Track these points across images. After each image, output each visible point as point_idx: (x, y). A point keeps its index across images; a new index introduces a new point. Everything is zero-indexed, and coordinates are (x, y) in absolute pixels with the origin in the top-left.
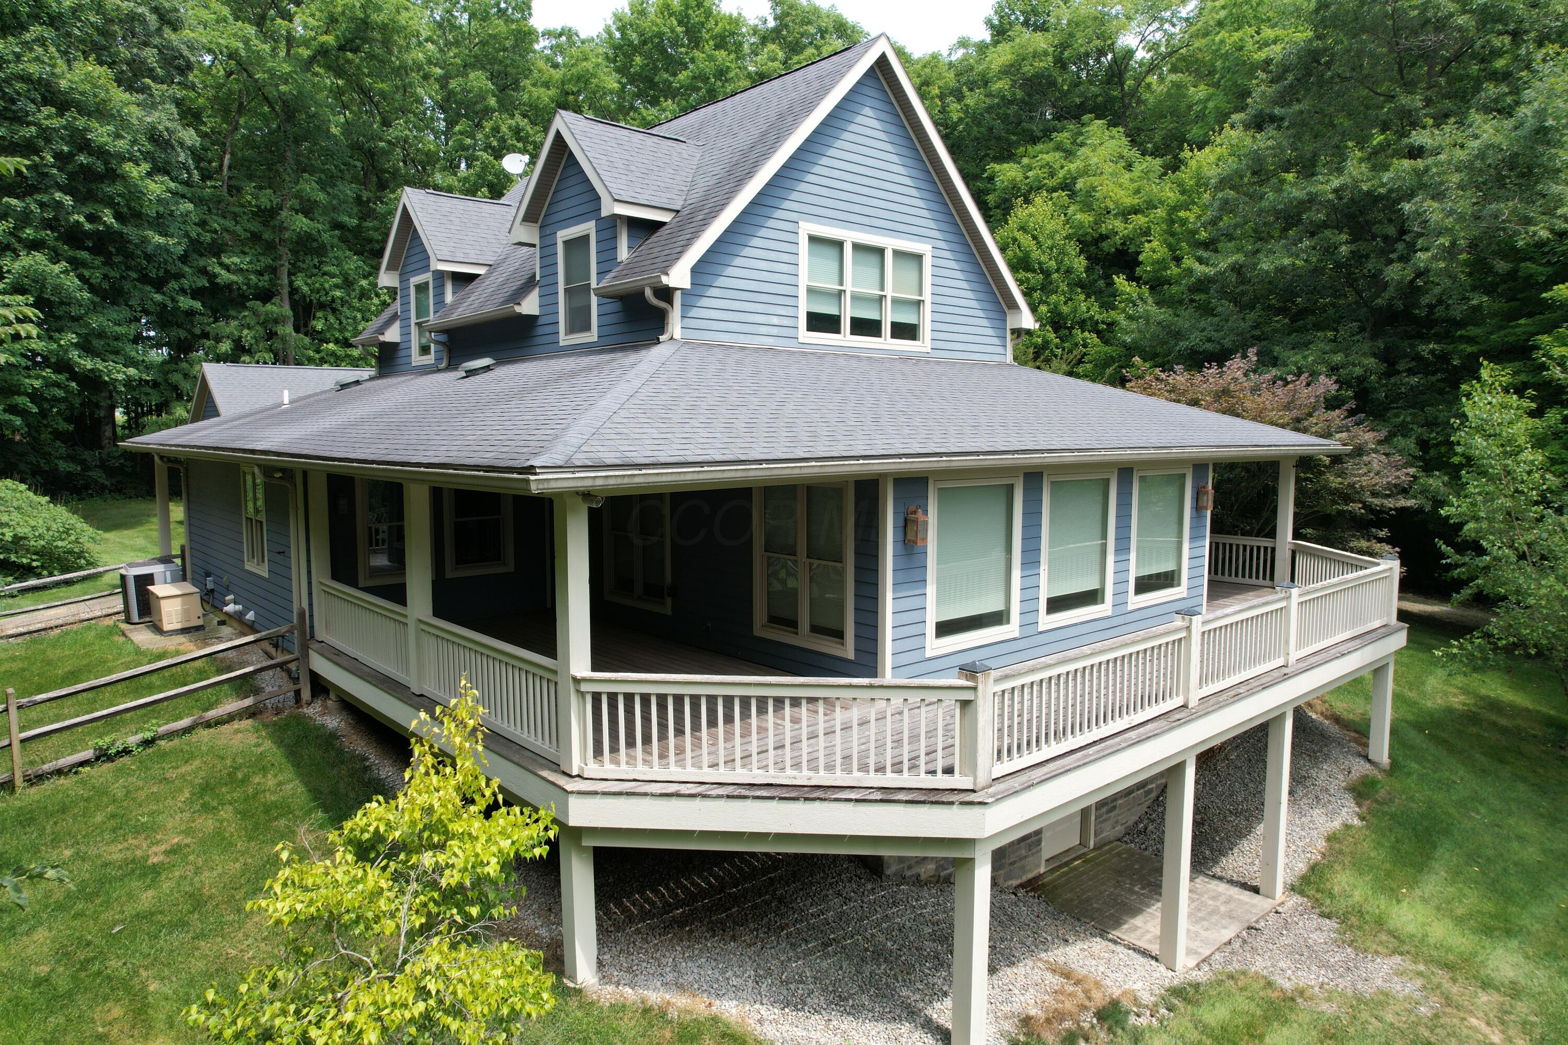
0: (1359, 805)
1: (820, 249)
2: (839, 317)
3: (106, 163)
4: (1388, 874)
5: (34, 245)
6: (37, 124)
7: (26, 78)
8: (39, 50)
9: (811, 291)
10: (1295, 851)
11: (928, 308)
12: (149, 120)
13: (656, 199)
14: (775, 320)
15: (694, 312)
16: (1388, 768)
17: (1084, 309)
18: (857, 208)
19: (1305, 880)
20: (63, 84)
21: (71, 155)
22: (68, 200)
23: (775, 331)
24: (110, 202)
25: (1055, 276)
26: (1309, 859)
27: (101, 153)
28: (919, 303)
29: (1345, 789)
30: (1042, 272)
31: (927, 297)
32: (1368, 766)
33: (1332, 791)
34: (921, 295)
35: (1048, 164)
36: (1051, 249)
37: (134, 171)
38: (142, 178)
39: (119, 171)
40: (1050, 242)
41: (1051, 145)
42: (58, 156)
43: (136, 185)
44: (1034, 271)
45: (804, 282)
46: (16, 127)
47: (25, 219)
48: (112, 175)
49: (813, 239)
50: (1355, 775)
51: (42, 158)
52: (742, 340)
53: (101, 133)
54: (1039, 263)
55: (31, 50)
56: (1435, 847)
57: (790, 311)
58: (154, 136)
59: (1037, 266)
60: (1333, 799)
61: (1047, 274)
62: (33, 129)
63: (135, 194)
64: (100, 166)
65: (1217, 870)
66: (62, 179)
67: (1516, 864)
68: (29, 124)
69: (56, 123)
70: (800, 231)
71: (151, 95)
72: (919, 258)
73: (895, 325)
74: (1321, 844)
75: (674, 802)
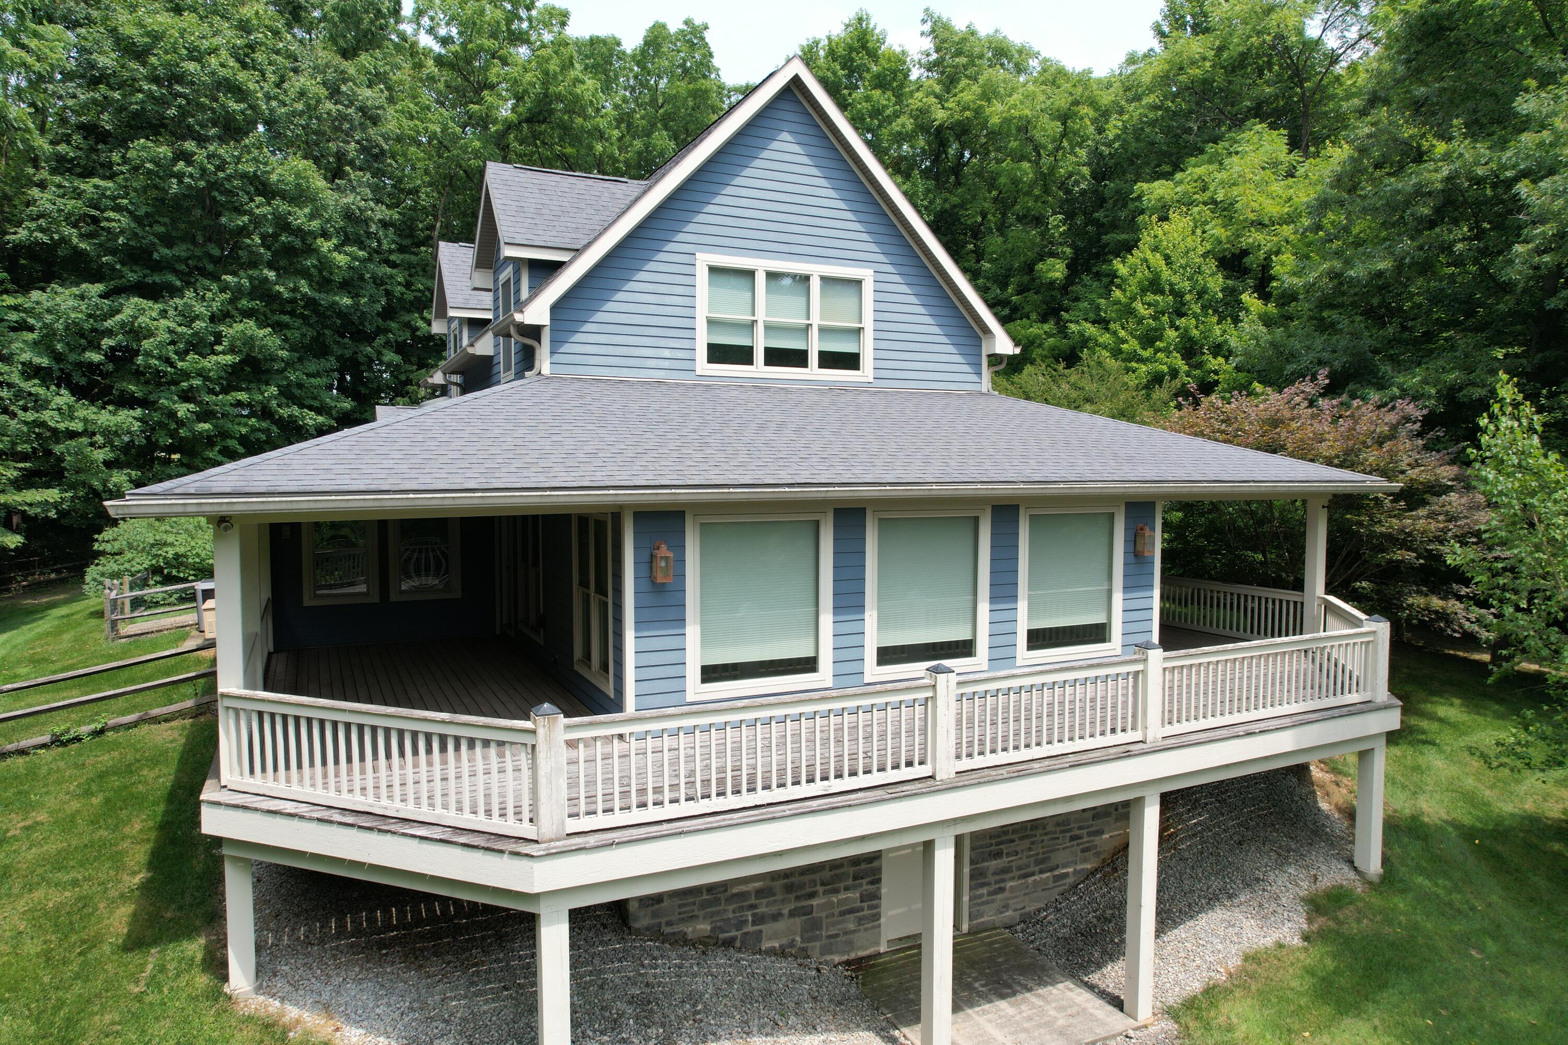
0: (1310, 921)
1: (722, 279)
2: (751, 348)
3: (303, 241)
4: (1299, 1012)
5: (248, 314)
6: (250, 213)
7: (244, 176)
8: (256, 152)
9: (711, 322)
10: (1198, 967)
11: (868, 337)
12: (345, 201)
13: (557, 240)
14: (667, 353)
15: (566, 348)
16: (1376, 880)
17: (1218, 332)
18: (771, 236)
19: (1190, 1004)
20: (274, 178)
21: (275, 236)
22: (272, 275)
23: (666, 364)
24: (304, 273)
25: (1188, 297)
26: (1210, 978)
27: (298, 232)
28: (859, 331)
29: (1303, 899)
30: (1172, 292)
31: (868, 324)
32: (1352, 875)
33: (1284, 900)
34: (861, 322)
35: (1200, 177)
36: (1184, 268)
37: (325, 246)
38: (330, 251)
39: (314, 246)
40: (1183, 262)
41: (1205, 157)
42: (263, 237)
43: (326, 257)
44: (1162, 292)
45: (702, 312)
46: (234, 216)
47: (238, 293)
48: (310, 250)
49: (713, 270)
50: (1325, 882)
51: (253, 240)
52: (625, 374)
53: (300, 217)
54: (1171, 285)
55: (249, 152)
56: (1383, 986)
57: (686, 344)
58: (348, 215)
59: (1167, 288)
60: (1280, 910)
61: (1178, 295)
62: (246, 218)
63: (325, 264)
64: (298, 243)
65: (1095, 978)
66: (268, 255)
67: (1493, 1024)
68: (245, 213)
69: (266, 210)
70: (698, 263)
71: (350, 181)
72: (858, 283)
73: (821, 354)
74: (1235, 962)
75: (279, 820)
